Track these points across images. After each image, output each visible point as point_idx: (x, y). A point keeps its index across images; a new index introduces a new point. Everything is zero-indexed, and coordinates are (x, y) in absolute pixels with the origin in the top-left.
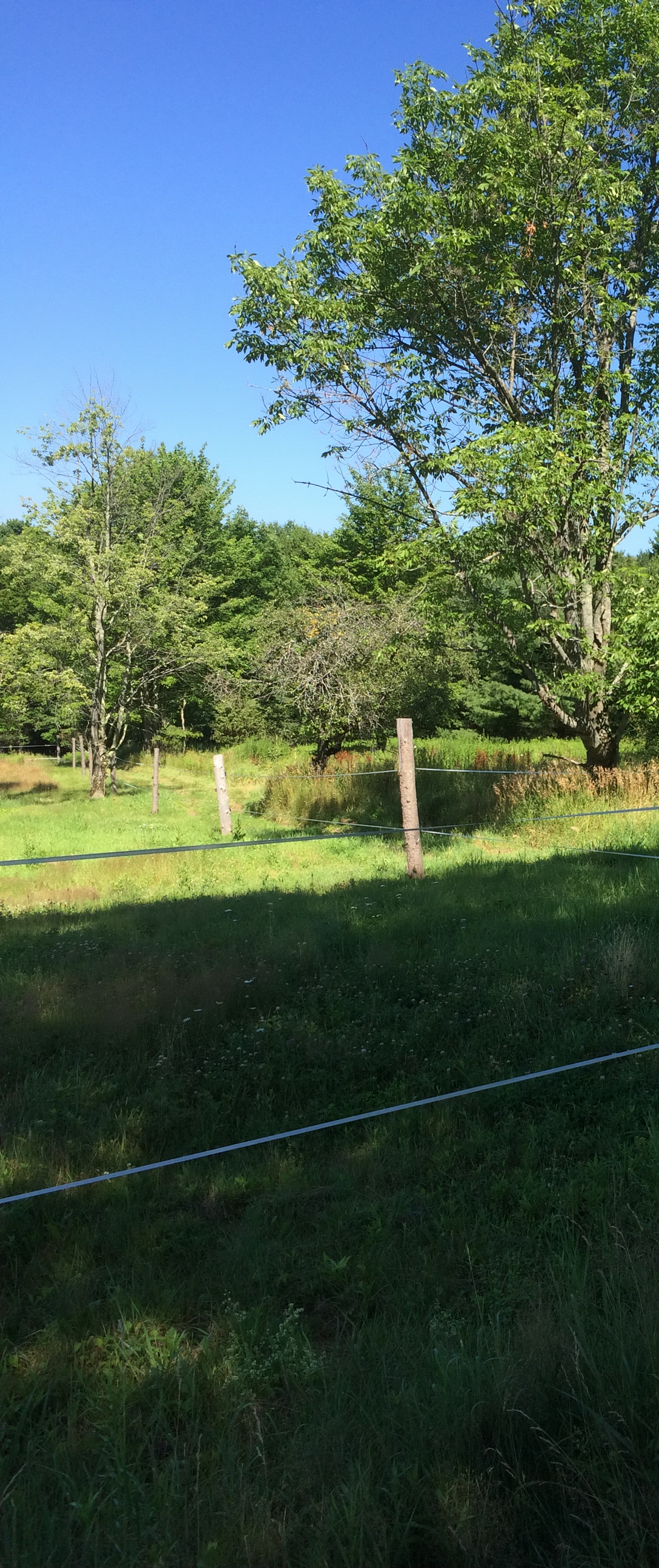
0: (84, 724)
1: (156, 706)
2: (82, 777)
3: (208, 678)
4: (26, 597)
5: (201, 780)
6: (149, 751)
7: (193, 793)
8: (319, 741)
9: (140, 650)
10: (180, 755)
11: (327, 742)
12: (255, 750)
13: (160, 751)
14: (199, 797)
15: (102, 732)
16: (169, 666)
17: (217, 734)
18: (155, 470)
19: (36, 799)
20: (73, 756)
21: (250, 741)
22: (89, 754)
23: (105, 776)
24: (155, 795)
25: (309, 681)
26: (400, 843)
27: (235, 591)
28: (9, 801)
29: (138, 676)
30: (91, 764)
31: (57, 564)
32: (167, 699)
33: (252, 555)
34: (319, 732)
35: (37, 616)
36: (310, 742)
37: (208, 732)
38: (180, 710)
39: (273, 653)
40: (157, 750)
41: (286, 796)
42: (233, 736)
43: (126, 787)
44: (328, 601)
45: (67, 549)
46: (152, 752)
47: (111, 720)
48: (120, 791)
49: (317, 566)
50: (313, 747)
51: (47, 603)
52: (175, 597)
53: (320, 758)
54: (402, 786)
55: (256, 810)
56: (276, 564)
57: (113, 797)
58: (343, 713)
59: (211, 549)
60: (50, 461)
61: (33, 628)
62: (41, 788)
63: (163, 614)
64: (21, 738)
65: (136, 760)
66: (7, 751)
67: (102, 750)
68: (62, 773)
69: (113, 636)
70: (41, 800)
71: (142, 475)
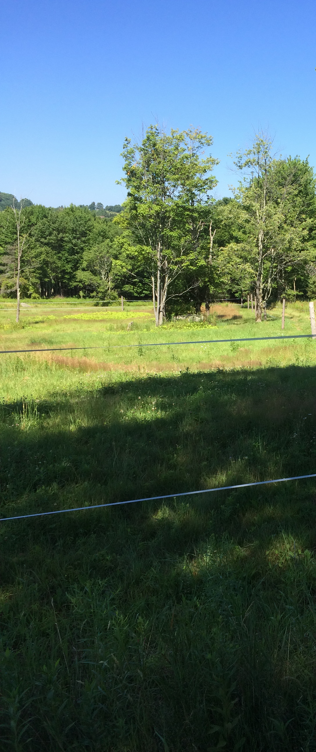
0: (253, 289)
1: (283, 281)
2: (252, 313)
3: (307, 266)
4: (229, 232)
5: (302, 314)
6: (280, 301)
7: (299, 320)
9: (278, 254)
10: (293, 303)
13: (286, 301)
14: (301, 322)
15: (261, 292)
16: (290, 261)
17: (309, 293)
18: (285, 169)
19: (233, 322)
20: (248, 303)
22: (255, 303)
23: (262, 312)
24: (283, 321)
28: (223, 323)
29: (276, 267)
30: (256, 307)
31: (244, 215)
32: (287, 276)
35: (234, 240)
37: (305, 292)
38: (293, 282)
40: (284, 300)
43: (270, 317)
45: (247, 208)
46: (282, 302)
47: (265, 287)
48: (268, 319)
51: (238, 234)
52: (292, 228)
57: (265, 321)
59: (309, 205)
60: (240, 167)
61: (233, 245)
62: (235, 318)
63: (288, 236)
64: (227, 295)
65: (275, 305)
66: (221, 301)
67: (261, 300)
68: (244, 311)
69: (266, 248)
70: (235, 323)
71: (280, 172)
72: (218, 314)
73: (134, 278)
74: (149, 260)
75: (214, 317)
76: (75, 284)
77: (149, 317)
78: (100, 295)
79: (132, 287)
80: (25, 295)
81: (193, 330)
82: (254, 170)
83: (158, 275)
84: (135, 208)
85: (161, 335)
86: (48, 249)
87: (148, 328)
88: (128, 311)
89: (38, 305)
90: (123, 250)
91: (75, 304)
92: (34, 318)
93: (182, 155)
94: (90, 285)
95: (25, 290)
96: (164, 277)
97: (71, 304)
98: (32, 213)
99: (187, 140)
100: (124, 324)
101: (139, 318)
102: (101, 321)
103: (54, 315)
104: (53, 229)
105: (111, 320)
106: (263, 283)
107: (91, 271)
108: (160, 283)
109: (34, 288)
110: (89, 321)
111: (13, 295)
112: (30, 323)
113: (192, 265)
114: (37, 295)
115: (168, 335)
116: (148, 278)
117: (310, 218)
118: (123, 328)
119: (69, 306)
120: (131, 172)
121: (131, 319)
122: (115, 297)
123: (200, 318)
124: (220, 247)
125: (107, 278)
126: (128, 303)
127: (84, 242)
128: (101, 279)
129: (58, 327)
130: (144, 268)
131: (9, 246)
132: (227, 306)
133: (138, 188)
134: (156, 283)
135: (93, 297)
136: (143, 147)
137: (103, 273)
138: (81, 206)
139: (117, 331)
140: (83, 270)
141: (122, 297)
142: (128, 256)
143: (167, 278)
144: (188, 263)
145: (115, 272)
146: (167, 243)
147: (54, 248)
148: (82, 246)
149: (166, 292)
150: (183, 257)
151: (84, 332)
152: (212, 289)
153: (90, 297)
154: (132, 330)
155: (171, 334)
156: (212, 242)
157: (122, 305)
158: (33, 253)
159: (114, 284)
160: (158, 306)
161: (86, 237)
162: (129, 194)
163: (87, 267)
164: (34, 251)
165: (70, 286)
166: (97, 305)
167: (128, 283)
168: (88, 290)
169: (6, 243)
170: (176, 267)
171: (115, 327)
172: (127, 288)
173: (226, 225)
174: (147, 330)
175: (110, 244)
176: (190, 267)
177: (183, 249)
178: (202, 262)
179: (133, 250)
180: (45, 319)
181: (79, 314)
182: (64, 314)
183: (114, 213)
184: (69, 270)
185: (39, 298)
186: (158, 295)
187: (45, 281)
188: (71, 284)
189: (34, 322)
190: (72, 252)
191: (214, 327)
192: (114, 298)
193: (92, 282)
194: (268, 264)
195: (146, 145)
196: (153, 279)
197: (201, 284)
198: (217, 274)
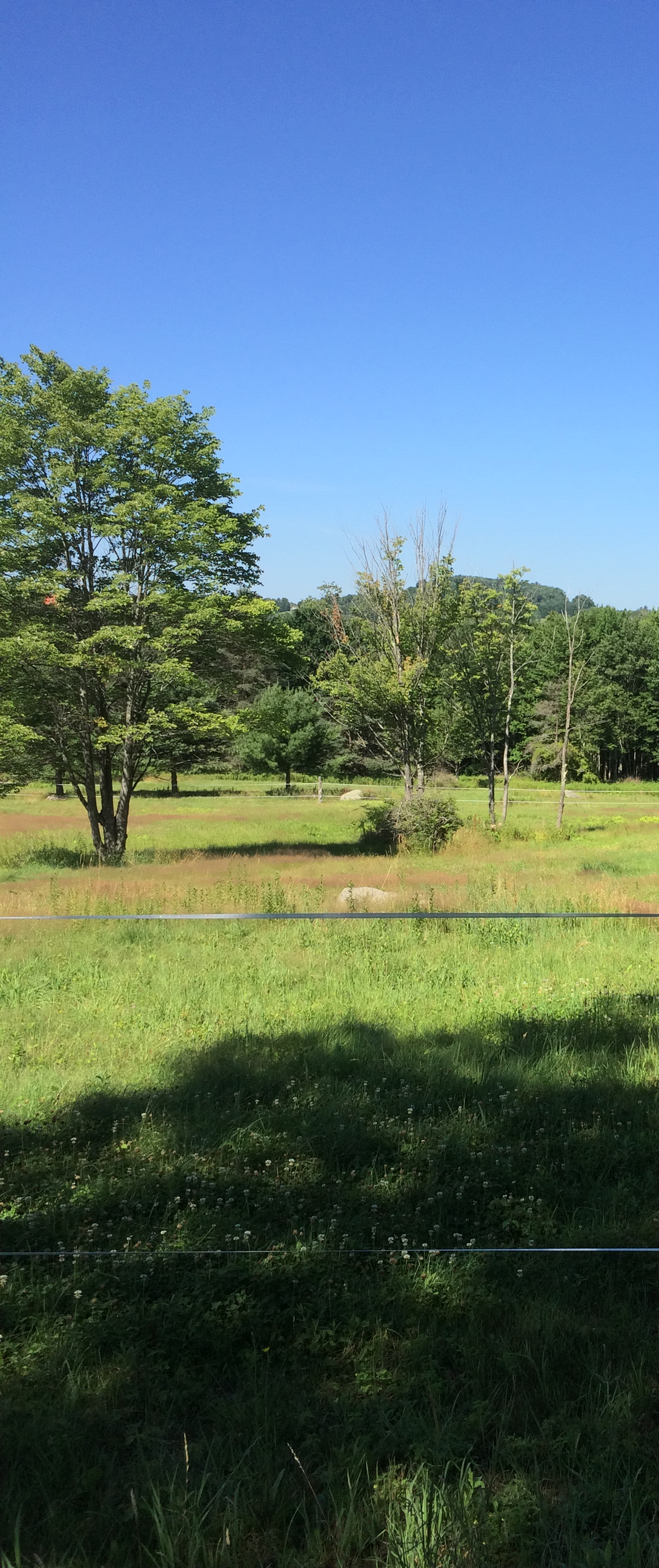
80: (575, 776)
86: (617, 687)
89: (594, 795)
92: (587, 820)
95: (572, 766)
97: (653, 795)
98: (593, 622)
103: (622, 816)
104: (627, 650)
109: (588, 762)
111: (552, 775)
112: (579, 831)
114: (593, 776)
119: (649, 797)
129: (629, 840)
131: (549, 684)
147: (627, 687)
158: (591, 696)
164: (592, 693)
165: (653, 758)
169: (546, 678)
180: (606, 823)
182: (639, 814)
184: (653, 728)
185: (596, 782)
187: (608, 748)
188: (654, 754)
189: (587, 827)
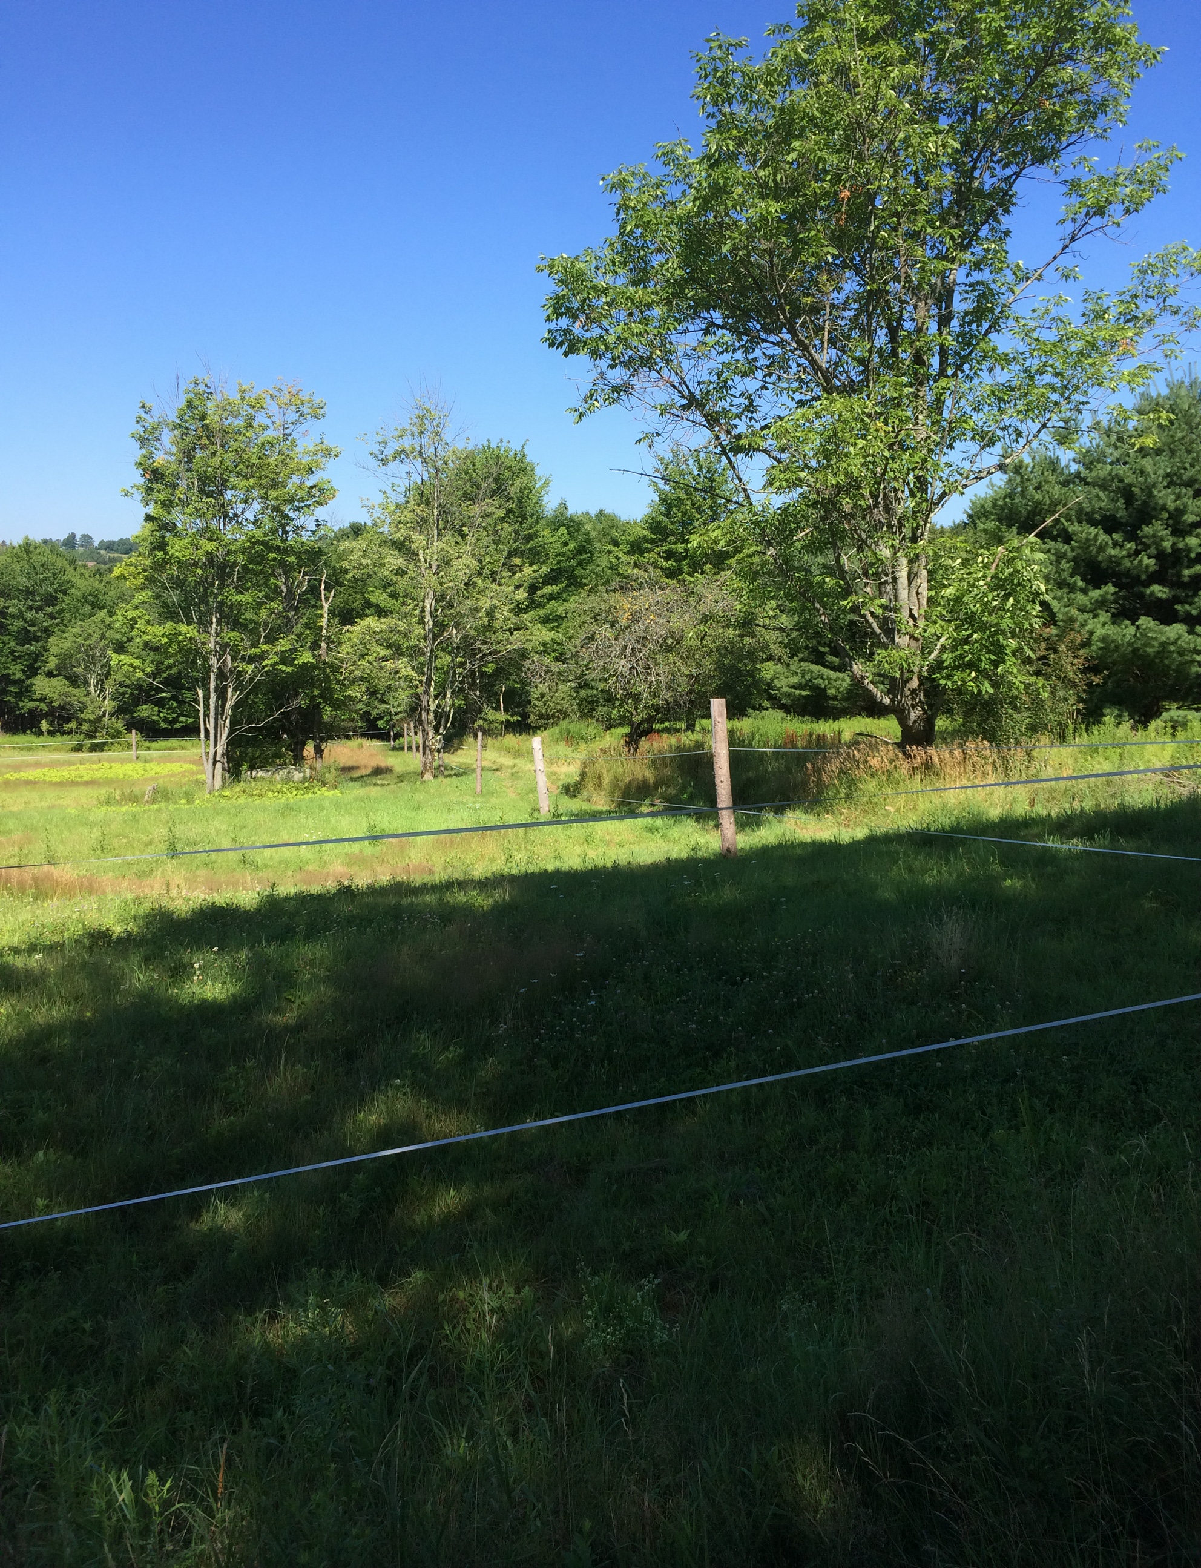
0: (414, 710)
1: (478, 693)
2: (413, 761)
3: (527, 663)
4: (363, 594)
5: (519, 762)
6: (472, 735)
7: (512, 774)
8: (631, 723)
9: (465, 638)
10: (499, 738)
11: (639, 724)
12: (568, 732)
13: (484, 734)
14: (518, 778)
15: (431, 716)
16: (490, 653)
17: (533, 718)
18: (478, 466)
19: (374, 781)
20: (405, 740)
21: (564, 724)
22: (419, 738)
23: (434, 759)
24: (479, 777)
25: (622, 665)
26: (712, 823)
27: (551, 578)
28: (351, 784)
29: (462, 665)
30: (421, 748)
31: (394, 560)
32: (487, 684)
33: (566, 544)
34: (632, 715)
35: (373, 610)
36: (620, 725)
37: (525, 716)
38: (499, 696)
39: (586, 638)
40: (480, 734)
41: (599, 778)
42: (547, 720)
43: (452, 769)
44: (641, 587)
45: (400, 546)
46: (476, 736)
47: (439, 706)
48: (446, 773)
49: (627, 553)
50: (626, 730)
51: (380, 598)
52: (495, 586)
53: (633, 740)
54: (716, 766)
55: (571, 790)
56: (590, 552)
57: (441, 779)
58: (655, 696)
59: (529, 538)
60: (384, 462)
61: (371, 622)
62: (378, 771)
63: (485, 603)
64: (360, 724)
65: (461, 744)
66: (348, 737)
67: (431, 734)
68: (396, 756)
69: (441, 627)
70: (379, 782)
71: (466, 473)
72: (342, 765)
73: (159, 690)
74: (191, 654)
75: (333, 771)
76: (31, 705)
77: (192, 773)
78: (85, 727)
79: (156, 708)
81: (288, 799)
82: (412, 469)
83: (212, 685)
84: (162, 545)
85: (217, 812)
87: (189, 797)
88: (146, 761)
90: (135, 633)
91: (30, 749)
93: (261, 440)
94: (62, 708)
96: (225, 688)
97: (21, 749)
99: (272, 407)
100: (137, 790)
101: (172, 776)
102: (87, 783)
105: (109, 782)
106: (436, 697)
107: (66, 678)
108: (217, 701)
110: (60, 784)
113: (284, 664)
115: (233, 811)
116: (189, 689)
117: (531, 565)
118: (134, 799)
119: (16, 753)
120: (152, 471)
121: (152, 779)
122: (120, 732)
123: (302, 775)
124: (345, 625)
125: (101, 691)
126: (147, 744)
127: (52, 616)
128: (89, 693)
130: (180, 673)
132: (361, 746)
133: (167, 505)
134: (207, 698)
135: (70, 732)
136: (178, 421)
137: (92, 681)
138: (45, 542)
139: (121, 805)
140: (50, 675)
141: (134, 731)
142: (147, 644)
143: (230, 690)
144: (277, 659)
145: (119, 678)
146: (232, 618)
148: (45, 624)
149: (228, 721)
150: (265, 647)
151: (49, 808)
152: (327, 714)
153: (63, 733)
154: (154, 801)
155: (240, 809)
156: (326, 615)
157: (134, 747)
159: (115, 704)
160: (212, 751)
161: (54, 605)
162: (149, 518)
163: (57, 667)
165: (19, 709)
166: (78, 748)
167: (145, 702)
168: (60, 717)
170: (250, 668)
171: (118, 797)
172: (145, 711)
173: (356, 580)
174: (189, 802)
175: (108, 620)
176: (280, 667)
177: (264, 630)
178: (306, 657)
179: (158, 632)
181: (39, 771)
182: (4, 770)
183: (116, 555)
184: (18, 675)
186: (211, 727)
188: (21, 704)
190: (25, 637)
191: (332, 792)
192: (117, 734)
193: (68, 700)
194: (445, 660)
195: (187, 417)
196: (200, 693)
197: (304, 703)
198: (338, 682)
